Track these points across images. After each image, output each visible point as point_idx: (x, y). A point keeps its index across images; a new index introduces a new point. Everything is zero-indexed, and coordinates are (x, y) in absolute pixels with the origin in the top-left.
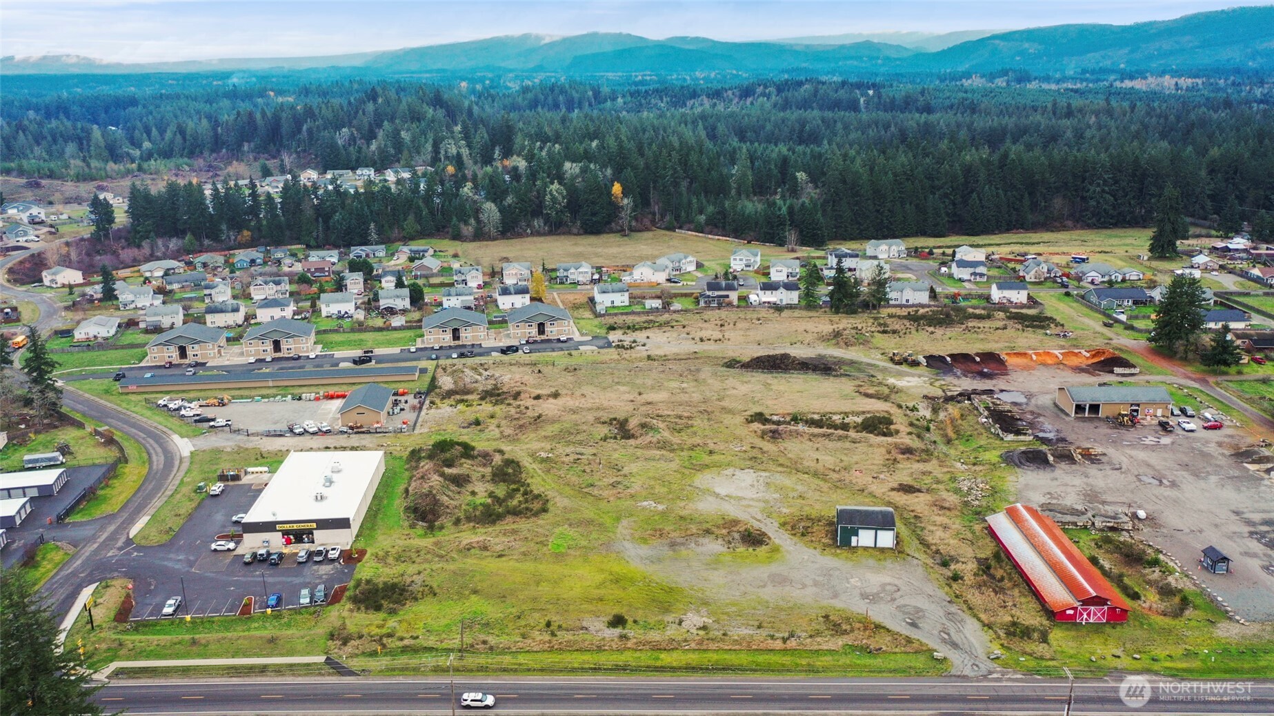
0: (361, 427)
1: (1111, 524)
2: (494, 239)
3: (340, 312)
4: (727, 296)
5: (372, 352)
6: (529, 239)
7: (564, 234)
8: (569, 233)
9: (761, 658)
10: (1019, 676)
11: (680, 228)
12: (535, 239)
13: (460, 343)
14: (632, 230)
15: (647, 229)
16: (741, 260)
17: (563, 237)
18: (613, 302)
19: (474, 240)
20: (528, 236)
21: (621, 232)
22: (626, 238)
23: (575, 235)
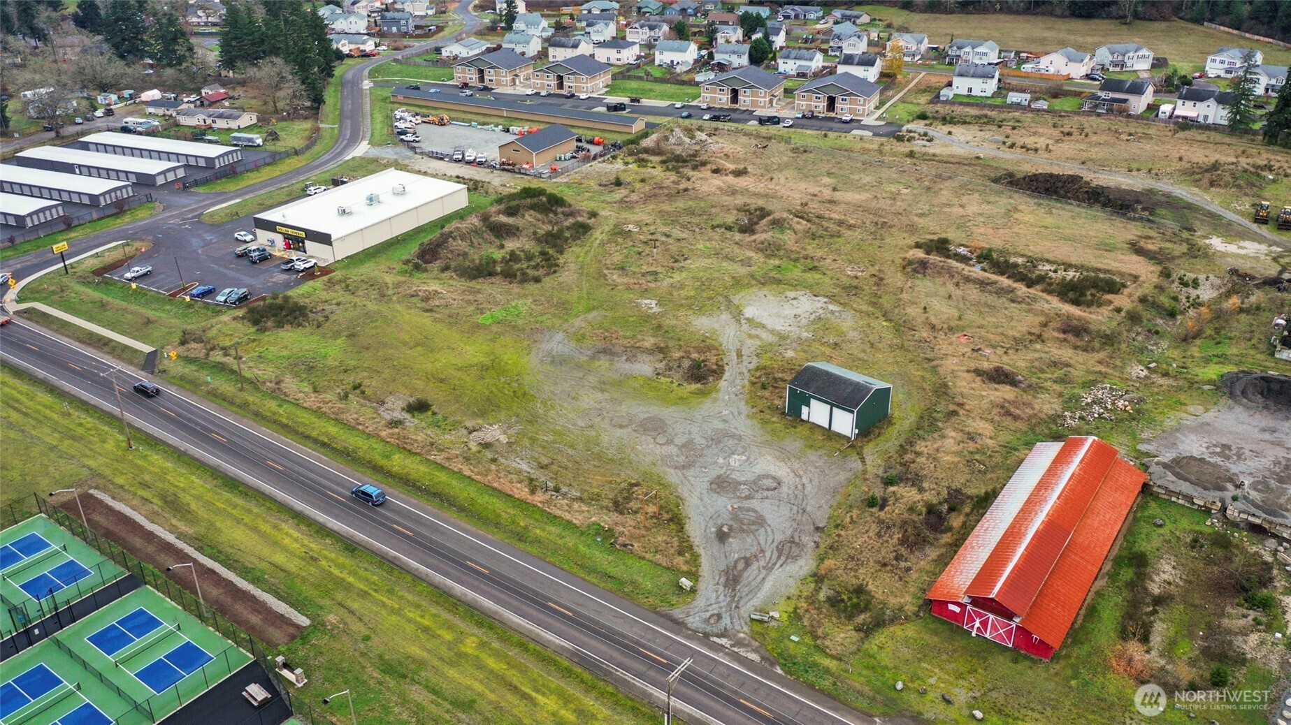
0: (514, 165)
1: (1258, 521)
2: (952, 12)
3: (672, 62)
4: (1125, 101)
5: (639, 101)
6: (995, 16)
7: (1043, 14)
8: (1051, 14)
9: (484, 500)
10: (754, 657)
11: (1211, 21)
12: (1002, 17)
13: (737, 106)
14: (1137, 16)
15: (1163, 18)
16: (1222, 62)
17: (1040, 18)
18: (970, 90)
19: (925, 11)
20: (995, 12)
21: (1122, 19)
22: (1124, 27)
23: (1057, 16)
